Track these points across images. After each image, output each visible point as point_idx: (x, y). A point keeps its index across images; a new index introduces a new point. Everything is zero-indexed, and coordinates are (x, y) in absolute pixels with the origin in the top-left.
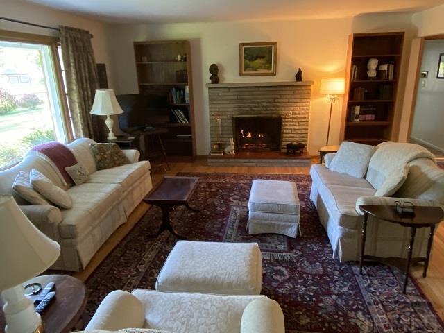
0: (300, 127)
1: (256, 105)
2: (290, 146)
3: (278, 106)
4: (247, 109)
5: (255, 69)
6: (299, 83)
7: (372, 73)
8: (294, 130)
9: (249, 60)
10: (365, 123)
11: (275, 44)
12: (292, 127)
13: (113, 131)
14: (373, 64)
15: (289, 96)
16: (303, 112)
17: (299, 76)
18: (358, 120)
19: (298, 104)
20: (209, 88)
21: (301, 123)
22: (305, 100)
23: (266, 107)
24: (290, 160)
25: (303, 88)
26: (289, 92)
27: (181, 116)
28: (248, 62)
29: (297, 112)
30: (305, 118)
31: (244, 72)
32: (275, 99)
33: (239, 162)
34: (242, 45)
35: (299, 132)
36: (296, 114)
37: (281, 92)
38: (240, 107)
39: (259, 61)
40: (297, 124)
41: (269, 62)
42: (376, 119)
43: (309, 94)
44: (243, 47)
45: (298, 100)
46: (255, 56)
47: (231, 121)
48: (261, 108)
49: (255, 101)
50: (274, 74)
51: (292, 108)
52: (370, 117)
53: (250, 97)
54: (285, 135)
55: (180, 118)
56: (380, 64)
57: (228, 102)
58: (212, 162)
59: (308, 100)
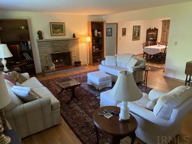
0: (77, 55)
1: (60, 48)
2: (75, 63)
3: (68, 48)
4: (56, 50)
5: (57, 33)
6: (74, 38)
7: (96, 35)
8: (75, 56)
9: (54, 29)
10: (97, 51)
11: (64, 23)
12: (74, 55)
13: (6, 66)
14: (96, 32)
15: (71, 44)
16: (77, 49)
17: (74, 36)
18: (94, 51)
19: (75, 46)
20: (38, 42)
21: (77, 54)
22: (77, 45)
23: (64, 48)
24: (78, 68)
25: (76, 40)
26: (71, 42)
27: (27, 56)
28: (54, 30)
29: (75, 49)
30: (78, 51)
31: (53, 34)
32: (67, 45)
33: (60, 72)
34: (50, 23)
35: (77, 57)
36: (75, 50)
37: (69, 42)
38: (53, 49)
39: (58, 30)
40: (75, 54)
41: (62, 30)
42: (99, 50)
43: (78, 42)
44: (51, 24)
45: (75, 45)
46: (56, 27)
47: (50, 56)
48: (62, 49)
49: (60, 46)
50: (65, 35)
51: (73, 48)
52: (97, 49)
53: (57, 45)
54: (72, 59)
55: (27, 57)
56: (98, 31)
57: (48, 47)
58: (48, 75)
59: (78, 45)
